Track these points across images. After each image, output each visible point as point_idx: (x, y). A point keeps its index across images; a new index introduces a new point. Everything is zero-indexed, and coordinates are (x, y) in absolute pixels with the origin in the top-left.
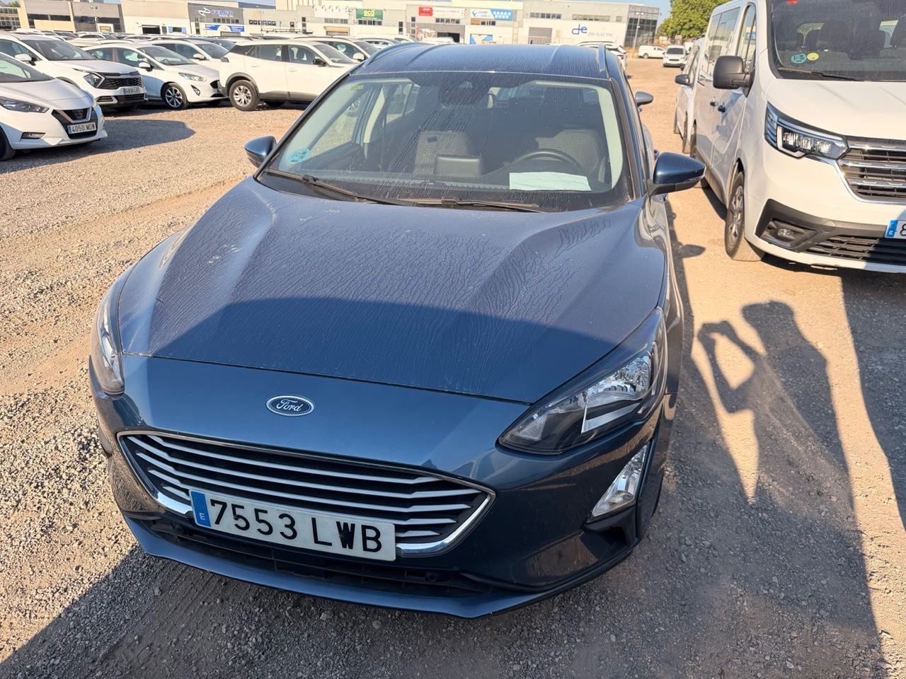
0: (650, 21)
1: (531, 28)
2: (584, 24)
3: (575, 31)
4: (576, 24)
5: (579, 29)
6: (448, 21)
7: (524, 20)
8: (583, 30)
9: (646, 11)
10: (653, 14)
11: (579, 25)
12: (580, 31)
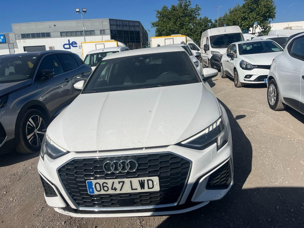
0: (133, 31)
1: (24, 47)
2: (72, 39)
3: (66, 46)
4: (65, 40)
5: (69, 44)
7: (17, 41)
8: (74, 44)
9: (128, 24)
10: (135, 26)
11: (69, 40)
12: (71, 45)
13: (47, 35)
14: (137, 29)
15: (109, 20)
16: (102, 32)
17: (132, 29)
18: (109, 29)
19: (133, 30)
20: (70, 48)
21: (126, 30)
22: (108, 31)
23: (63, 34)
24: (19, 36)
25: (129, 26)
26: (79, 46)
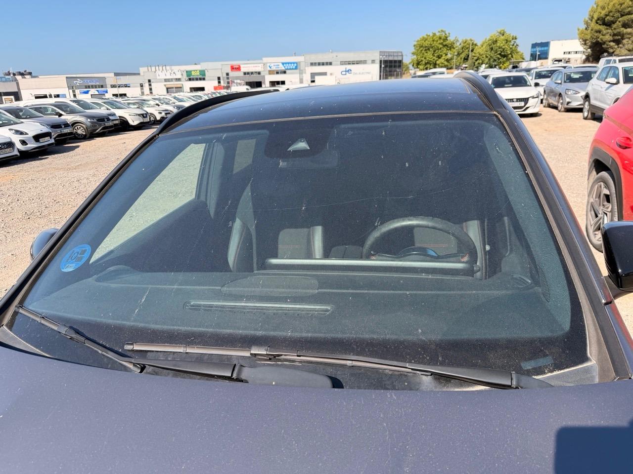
0: (396, 61)
3: (344, 73)
4: (343, 68)
5: (346, 71)
6: (252, 73)
8: (349, 71)
9: (392, 54)
10: (397, 56)
11: (346, 68)
12: (347, 72)
14: (400, 58)
15: (379, 53)
16: (373, 62)
17: (396, 59)
18: (379, 59)
20: (346, 74)
22: (378, 61)
24: (308, 64)
25: (394, 56)
26: (353, 73)
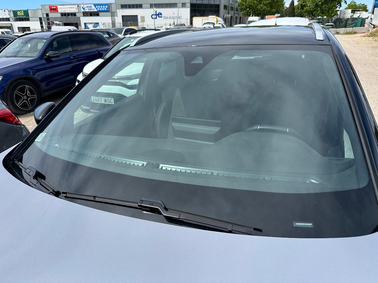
1: (123, 17)
2: (159, 10)
3: (153, 16)
4: (152, 11)
5: (156, 15)
6: (68, 14)
7: (117, 10)
8: (159, 15)
11: (156, 11)
12: (157, 16)
13: (140, 6)
14: (216, 3)
16: (184, 5)
18: (189, 2)
19: (213, 3)
20: (156, 18)
21: (205, 3)
22: (188, 5)
23: (151, 6)
24: (119, 6)
26: (164, 17)
